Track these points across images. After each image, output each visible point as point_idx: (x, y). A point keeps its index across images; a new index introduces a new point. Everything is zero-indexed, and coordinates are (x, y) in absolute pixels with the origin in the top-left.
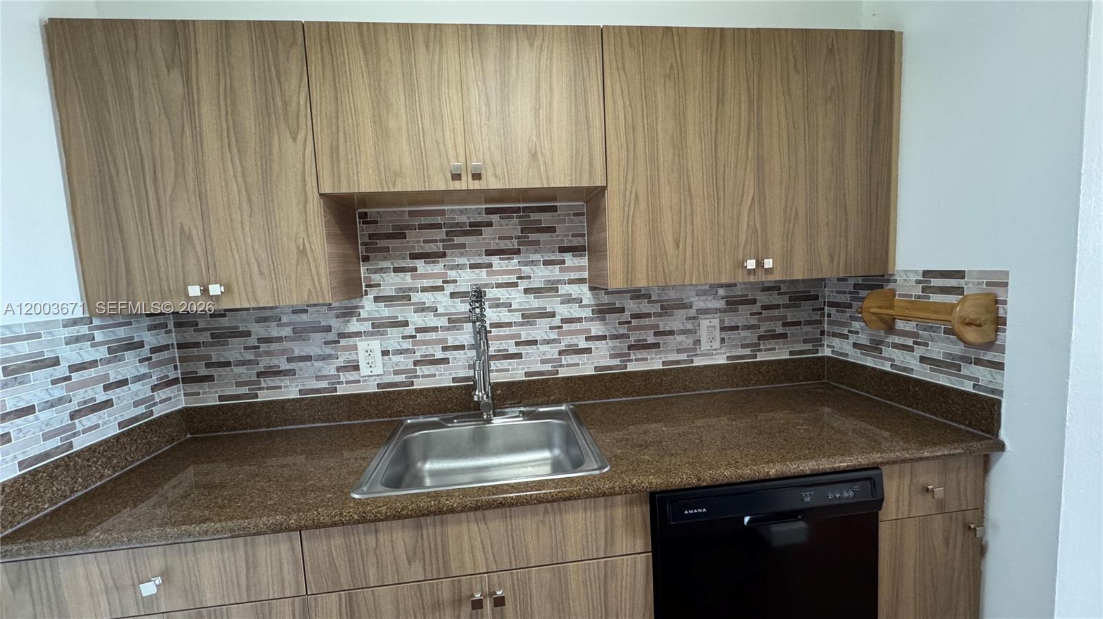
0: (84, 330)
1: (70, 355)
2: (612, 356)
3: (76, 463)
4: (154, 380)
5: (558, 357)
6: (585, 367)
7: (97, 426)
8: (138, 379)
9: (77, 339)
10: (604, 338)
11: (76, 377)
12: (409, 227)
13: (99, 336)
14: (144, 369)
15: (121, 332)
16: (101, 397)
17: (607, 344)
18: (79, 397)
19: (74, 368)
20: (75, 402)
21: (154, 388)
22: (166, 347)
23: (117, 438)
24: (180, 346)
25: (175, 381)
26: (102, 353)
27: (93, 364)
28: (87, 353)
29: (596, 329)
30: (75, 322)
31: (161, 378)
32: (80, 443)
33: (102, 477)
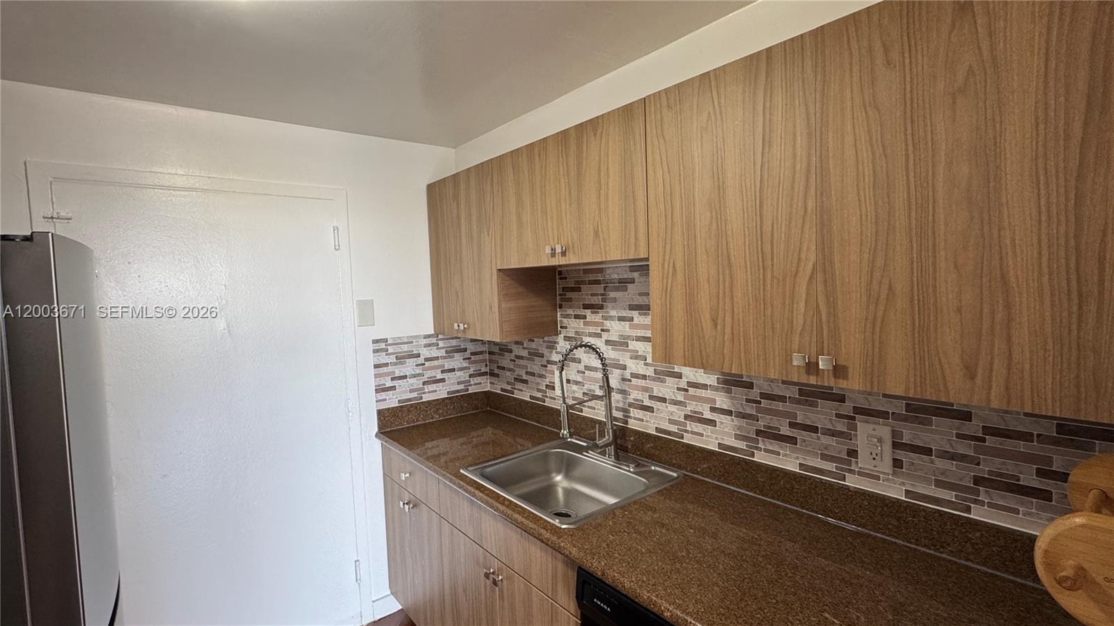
0: (434, 340)
1: (425, 353)
2: (737, 437)
3: (421, 407)
4: (471, 371)
5: (683, 420)
6: (709, 440)
7: (436, 391)
8: (461, 369)
9: (429, 345)
10: (729, 413)
11: (427, 364)
12: (583, 282)
13: (441, 344)
14: (465, 364)
15: (454, 343)
16: (439, 376)
17: (733, 421)
18: (428, 374)
19: (427, 360)
20: (426, 376)
21: (470, 376)
22: (481, 353)
23: (444, 399)
24: (490, 353)
25: (485, 374)
26: (442, 353)
27: (437, 358)
28: (435, 353)
29: (722, 401)
30: (429, 336)
31: (476, 371)
32: (426, 398)
33: (432, 418)
